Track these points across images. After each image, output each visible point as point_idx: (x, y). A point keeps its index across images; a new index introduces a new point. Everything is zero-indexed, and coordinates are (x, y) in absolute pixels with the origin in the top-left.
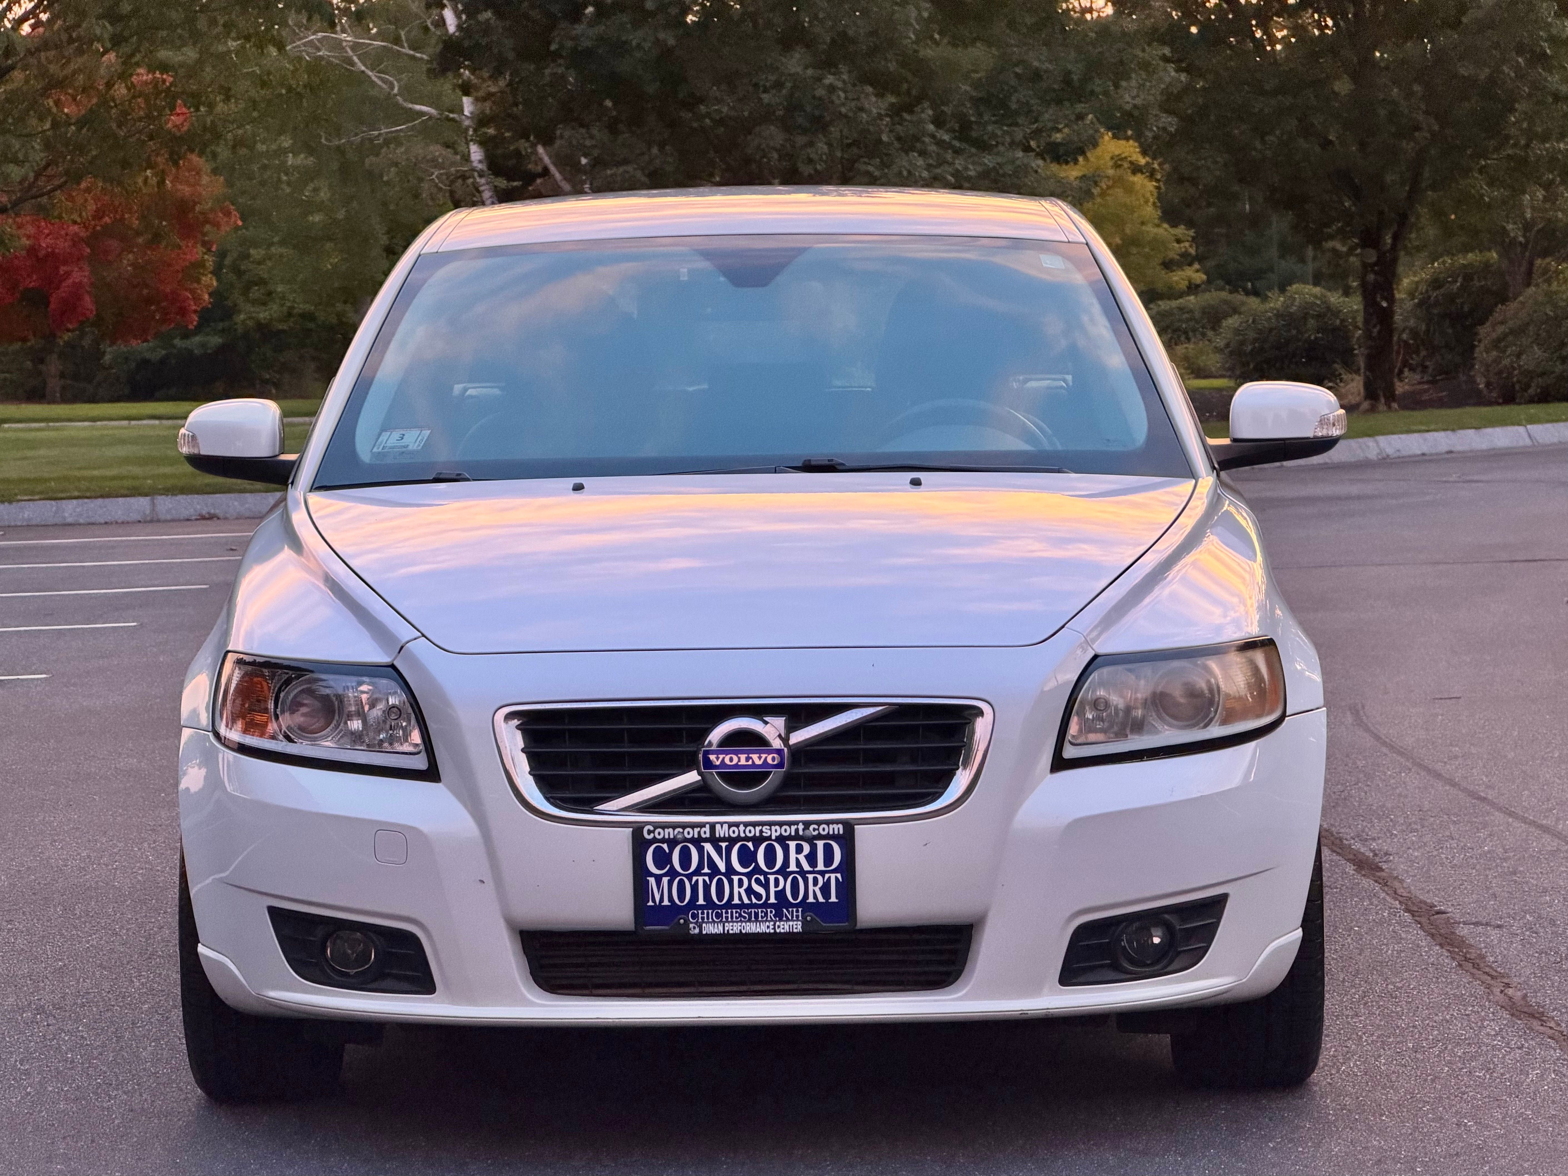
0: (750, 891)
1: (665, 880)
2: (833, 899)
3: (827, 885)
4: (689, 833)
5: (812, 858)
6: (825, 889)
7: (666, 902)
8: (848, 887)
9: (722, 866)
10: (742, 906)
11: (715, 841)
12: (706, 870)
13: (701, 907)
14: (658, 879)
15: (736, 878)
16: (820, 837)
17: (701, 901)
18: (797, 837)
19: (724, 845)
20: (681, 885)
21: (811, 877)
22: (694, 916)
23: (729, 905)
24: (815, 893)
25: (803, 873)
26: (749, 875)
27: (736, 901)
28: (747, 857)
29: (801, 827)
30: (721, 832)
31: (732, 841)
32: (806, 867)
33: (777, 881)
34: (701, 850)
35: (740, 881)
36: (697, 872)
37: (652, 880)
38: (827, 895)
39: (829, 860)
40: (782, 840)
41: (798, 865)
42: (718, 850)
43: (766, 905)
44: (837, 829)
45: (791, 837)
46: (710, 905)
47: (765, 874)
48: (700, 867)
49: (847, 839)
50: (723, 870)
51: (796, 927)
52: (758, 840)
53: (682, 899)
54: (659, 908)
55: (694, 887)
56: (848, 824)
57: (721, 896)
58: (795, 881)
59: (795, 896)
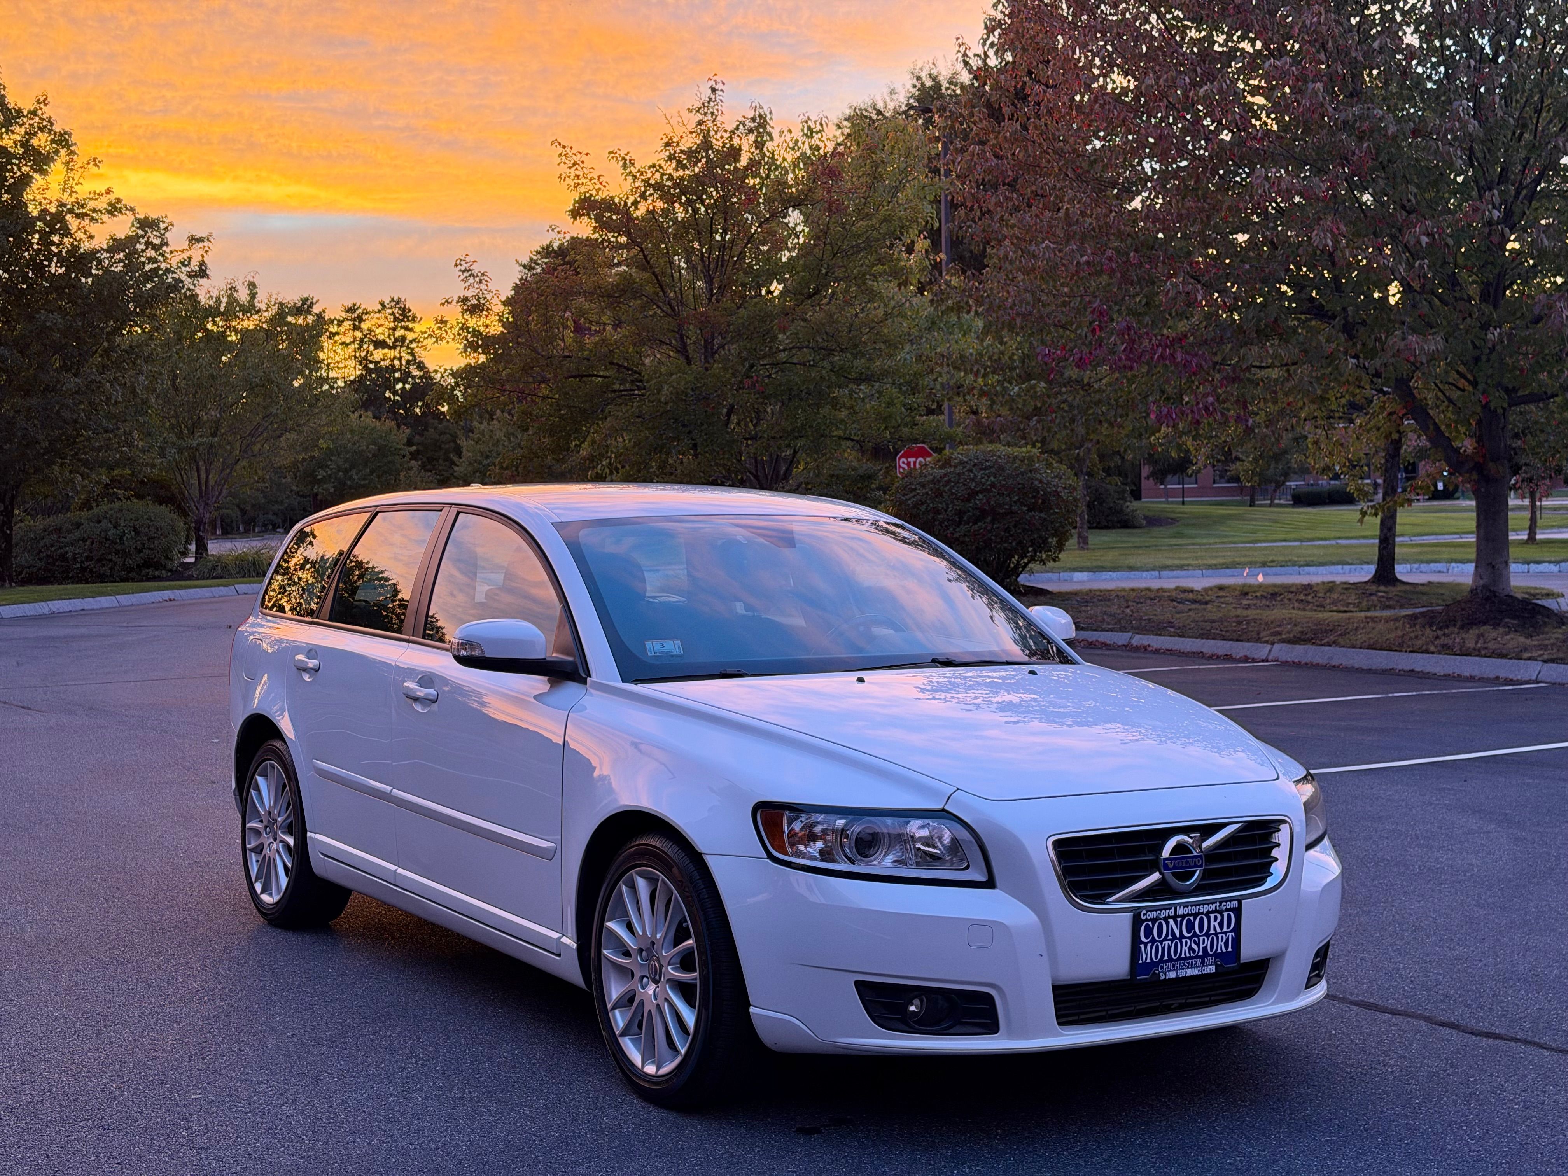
0: (1190, 949)
1: (1149, 945)
2: (1230, 949)
3: (1227, 940)
4: (1162, 913)
5: (1221, 925)
6: (1226, 944)
7: (1148, 960)
8: (1237, 941)
9: (1178, 934)
10: (1186, 958)
11: (1175, 918)
12: (1170, 937)
13: (1166, 961)
14: (1146, 944)
15: (1184, 941)
17: (1166, 958)
18: (1216, 911)
19: (1179, 919)
20: (1157, 947)
21: (1220, 936)
22: (1162, 968)
23: (1180, 959)
24: (1220, 947)
25: (1216, 934)
26: (1190, 938)
27: (1183, 955)
28: (1190, 927)
29: (1218, 903)
30: (1180, 911)
31: (1183, 916)
32: (1219, 930)
33: (1203, 941)
34: (1168, 924)
35: (1186, 943)
36: (1166, 939)
37: (1142, 946)
38: (1227, 947)
39: (1229, 926)
40: (1208, 914)
41: (1215, 929)
42: (1176, 922)
43: (1197, 957)
44: (1235, 904)
45: (1212, 912)
46: (1170, 959)
47: (1198, 936)
48: (1167, 935)
49: (1238, 911)
50: (1178, 935)
51: (1212, 969)
52: (1195, 915)
53: (1156, 957)
54: (1145, 964)
55: (1163, 949)
56: (1239, 900)
57: (1176, 953)
58: (1212, 940)
59: (1211, 949)
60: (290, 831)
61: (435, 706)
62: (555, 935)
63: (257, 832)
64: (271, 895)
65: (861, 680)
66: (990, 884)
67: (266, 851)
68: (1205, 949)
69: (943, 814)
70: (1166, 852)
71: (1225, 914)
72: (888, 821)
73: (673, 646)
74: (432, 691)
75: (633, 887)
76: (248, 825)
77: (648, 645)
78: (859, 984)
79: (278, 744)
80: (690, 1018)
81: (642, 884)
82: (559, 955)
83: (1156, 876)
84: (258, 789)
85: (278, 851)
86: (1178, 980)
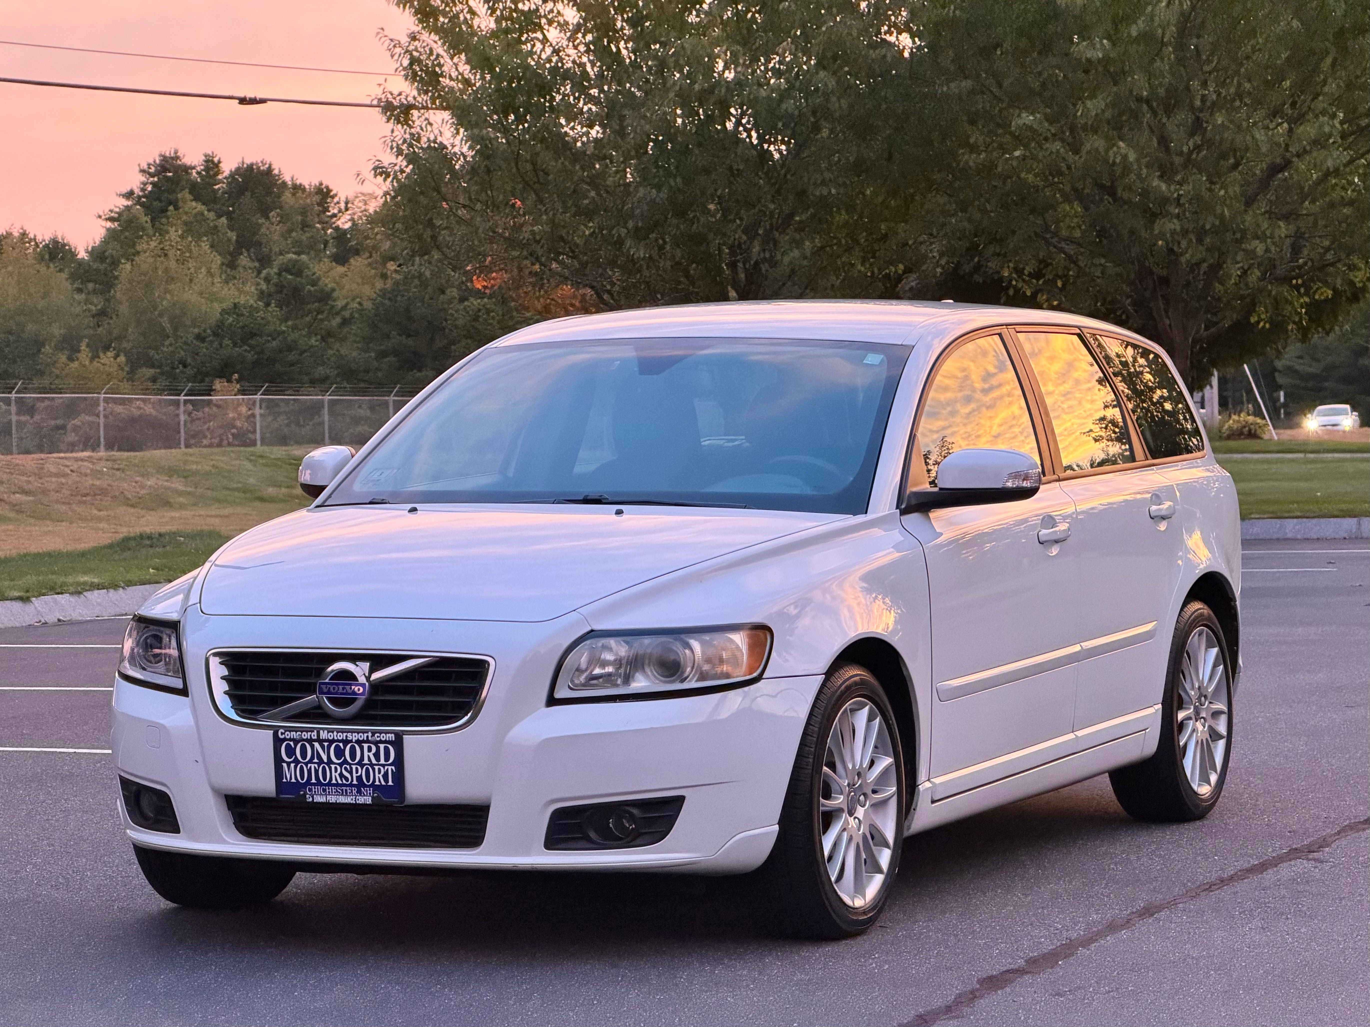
0: (341, 775)
1: (292, 765)
2: (390, 783)
3: (386, 774)
4: (306, 735)
5: (377, 756)
6: (385, 776)
7: (293, 780)
8: (399, 775)
9: (325, 758)
10: (337, 785)
11: (321, 741)
12: (316, 760)
13: (314, 784)
14: (289, 764)
15: (333, 766)
16: (381, 742)
17: (313, 781)
18: (367, 741)
19: (326, 744)
20: (302, 768)
21: (376, 768)
22: (310, 790)
23: (329, 784)
24: (379, 779)
25: (372, 765)
26: (341, 765)
27: (334, 781)
28: (339, 753)
29: (370, 734)
30: (324, 735)
31: (331, 742)
32: (374, 761)
33: (357, 769)
34: (312, 747)
35: (336, 768)
36: (311, 761)
37: (285, 765)
38: (386, 779)
39: (387, 757)
40: (359, 742)
41: (369, 759)
42: (323, 747)
43: (351, 785)
44: (391, 737)
45: (365, 741)
46: (319, 783)
47: (350, 764)
48: (312, 758)
49: (398, 744)
50: (325, 760)
51: (369, 800)
52: (345, 742)
53: (302, 778)
54: (289, 783)
55: (309, 771)
56: (397, 735)
57: (325, 778)
58: (367, 770)
59: (368, 780)
66: (183, 692)
68: (359, 778)
70: (326, 677)
71: (382, 746)
83: (311, 699)
86: (327, 804)
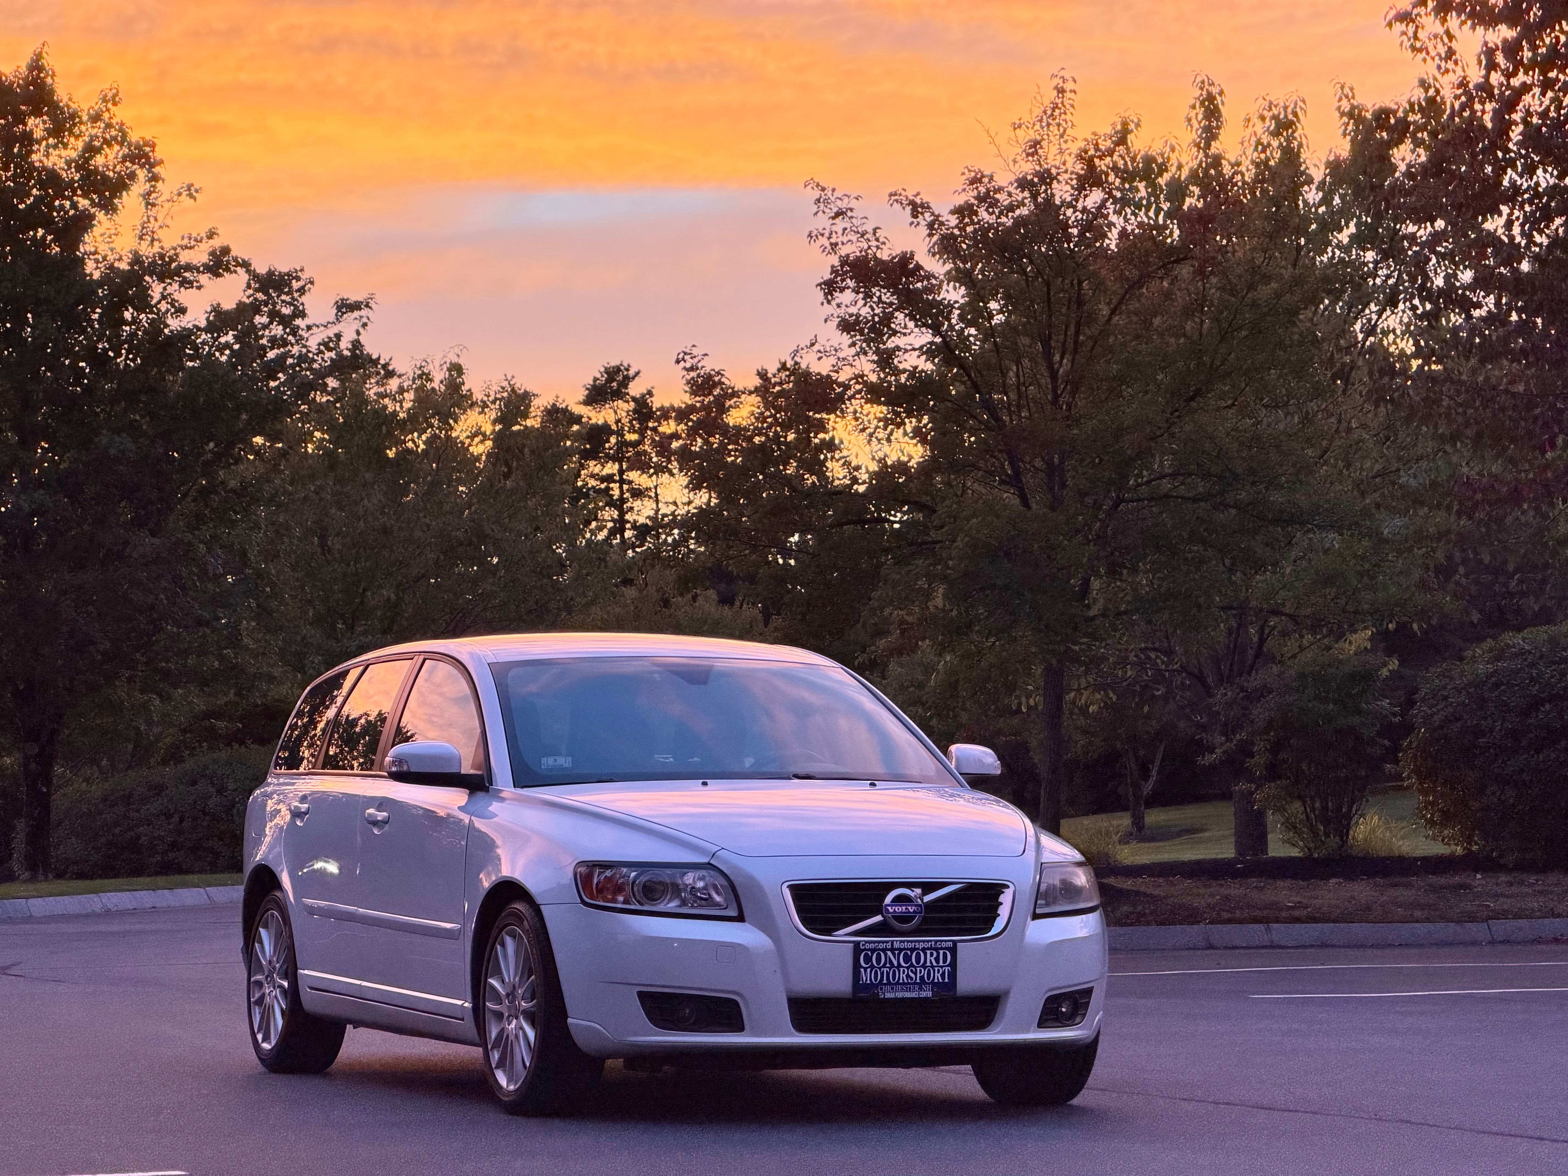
0: (908, 976)
1: (868, 970)
2: (946, 980)
3: (944, 973)
4: (881, 946)
5: (937, 959)
6: (943, 975)
7: (868, 982)
8: (953, 975)
9: (895, 963)
10: (904, 984)
11: (892, 950)
12: (888, 965)
13: (885, 984)
14: (865, 969)
15: (901, 969)
16: (942, 948)
17: (885, 981)
18: (931, 948)
19: (897, 952)
20: (876, 972)
21: (936, 969)
22: (881, 989)
23: (898, 983)
24: (938, 977)
25: (933, 967)
26: (908, 968)
27: (901, 981)
28: (907, 959)
29: (933, 943)
30: (896, 945)
31: (901, 950)
32: (934, 964)
33: (920, 971)
34: (886, 955)
35: (904, 971)
36: (884, 966)
37: (862, 970)
38: (943, 978)
39: (945, 960)
40: (924, 950)
41: (931, 962)
42: (894, 955)
43: (915, 983)
44: (951, 946)
45: (928, 949)
46: (889, 983)
47: (915, 967)
48: (885, 963)
49: (953, 950)
51: (929, 994)
52: (912, 950)
53: (876, 980)
54: (865, 985)
55: (882, 974)
56: (955, 943)
57: (894, 979)
58: (929, 971)
59: (929, 978)
60: (285, 976)
61: (387, 827)
62: (460, 1003)
63: (259, 984)
64: (270, 1043)
65: (705, 784)
66: (740, 918)
67: (268, 999)
68: (922, 978)
69: (709, 866)
70: (888, 899)
71: (941, 952)
72: (669, 871)
73: (564, 761)
74: (385, 814)
75: (503, 945)
76: (252, 979)
77: (544, 760)
78: (641, 994)
79: (278, 894)
80: (531, 1034)
81: (509, 941)
82: (462, 1020)
83: (878, 918)
84: (261, 942)
85: (276, 997)
86: (896, 999)
